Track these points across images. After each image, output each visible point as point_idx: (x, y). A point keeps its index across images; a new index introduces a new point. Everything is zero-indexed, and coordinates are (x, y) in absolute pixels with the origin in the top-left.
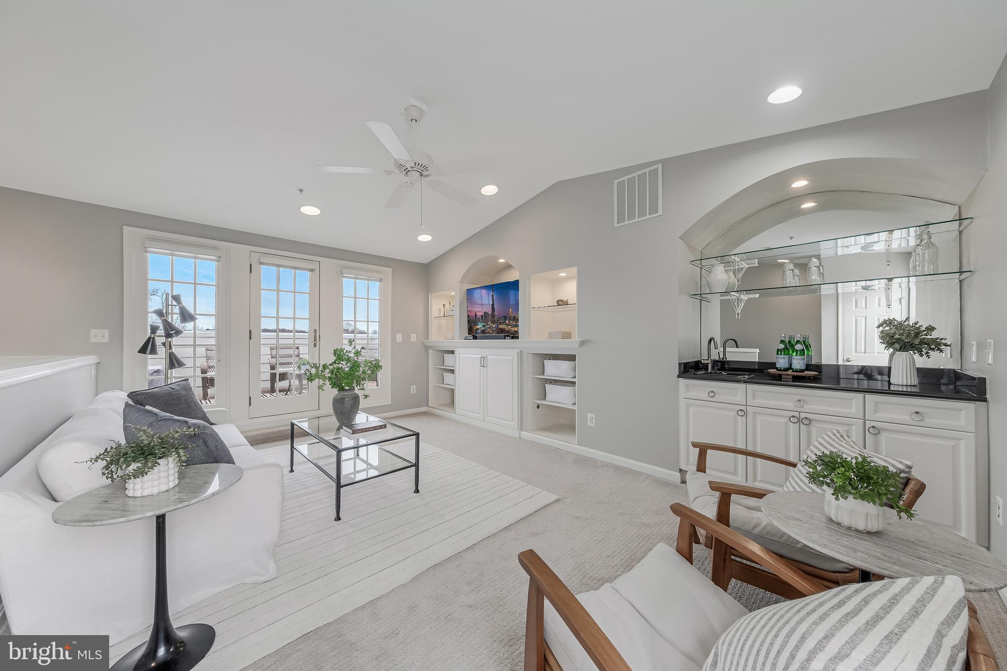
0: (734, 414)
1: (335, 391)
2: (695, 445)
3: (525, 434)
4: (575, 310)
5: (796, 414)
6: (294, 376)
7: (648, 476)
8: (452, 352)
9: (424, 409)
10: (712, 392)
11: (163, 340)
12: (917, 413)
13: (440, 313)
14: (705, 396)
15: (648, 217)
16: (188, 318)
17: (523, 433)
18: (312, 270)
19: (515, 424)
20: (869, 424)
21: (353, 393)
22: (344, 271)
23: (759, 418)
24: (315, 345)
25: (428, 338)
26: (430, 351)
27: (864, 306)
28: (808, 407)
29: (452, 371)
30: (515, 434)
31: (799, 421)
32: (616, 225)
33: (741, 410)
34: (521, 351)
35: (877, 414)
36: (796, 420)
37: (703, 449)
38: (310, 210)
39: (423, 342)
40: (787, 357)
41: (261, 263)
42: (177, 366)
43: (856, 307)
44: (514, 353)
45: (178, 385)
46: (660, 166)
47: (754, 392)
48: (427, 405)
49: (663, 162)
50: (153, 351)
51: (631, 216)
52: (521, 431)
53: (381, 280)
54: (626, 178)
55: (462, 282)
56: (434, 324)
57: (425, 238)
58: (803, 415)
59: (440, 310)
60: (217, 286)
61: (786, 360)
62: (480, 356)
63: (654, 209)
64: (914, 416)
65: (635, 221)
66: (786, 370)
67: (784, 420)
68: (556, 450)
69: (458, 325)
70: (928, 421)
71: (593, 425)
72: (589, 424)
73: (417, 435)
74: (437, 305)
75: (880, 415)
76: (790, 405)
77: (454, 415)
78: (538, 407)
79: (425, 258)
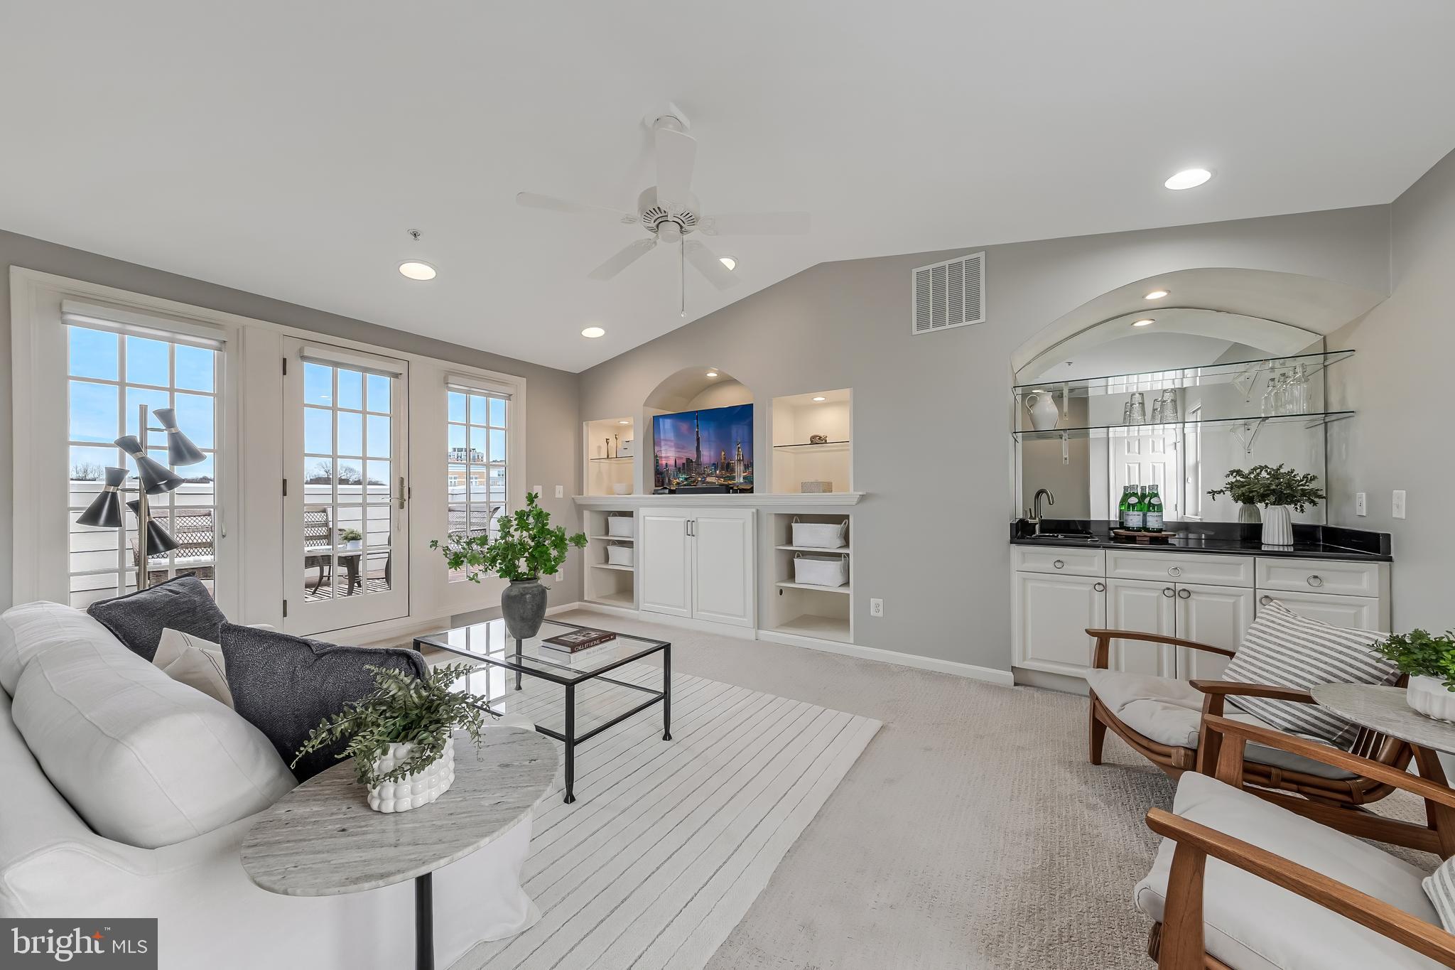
0: (1089, 589)
1: (506, 582)
2: (1091, 633)
3: (765, 634)
4: (848, 450)
5: (1171, 585)
6: (336, 561)
7: (970, 681)
8: (629, 514)
9: (576, 605)
10: (1059, 561)
11: (135, 497)
12: (1316, 577)
13: (599, 452)
14: (1049, 566)
15: (965, 323)
16: (188, 456)
17: (761, 632)
18: (396, 376)
19: (749, 620)
20: (1260, 594)
21: (535, 585)
22: (451, 379)
23: (1123, 593)
24: (402, 506)
25: (580, 492)
26: (586, 514)
27: (1137, 451)
28: (1187, 576)
29: (629, 544)
30: (751, 634)
31: (1175, 594)
32: (915, 332)
33: (1099, 584)
34: (758, 510)
35: (1269, 581)
36: (1171, 593)
37: (1103, 638)
38: (418, 271)
39: (573, 498)
40: (1141, 513)
41: (304, 358)
42: (161, 547)
43: (1129, 451)
44: (748, 514)
45: (181, 585)
46: (982, 255)
47: (1116, 560)
48: (581, 598)
49: (986, 249)
50: (114, 519)
51: (939, 321)
52: (758, 629)
53: (509, 397)
54: (930, 267)
55: (646, 404)
56: (591, 470)
57: (593, 332)
58: (1179, 586)
59: (599, 447)
60: (219, 396)
61: (1141, 518)
62: (683, 520)
63: (974, 314)
64: (1312, 581)
65: (943, 328)
66: (1139, 530)
67: (1155, 594)
68: (823, 654)
69: (638, 471)
70: (1328, 586)
71: (880, 614)
72: (873, 613)
73: (667, 648)
74: (595, 440)
75: (1274, 582)
76: (1163, 574)
77: (636, 612)
78: (781, 592)
79: (575, 364)
